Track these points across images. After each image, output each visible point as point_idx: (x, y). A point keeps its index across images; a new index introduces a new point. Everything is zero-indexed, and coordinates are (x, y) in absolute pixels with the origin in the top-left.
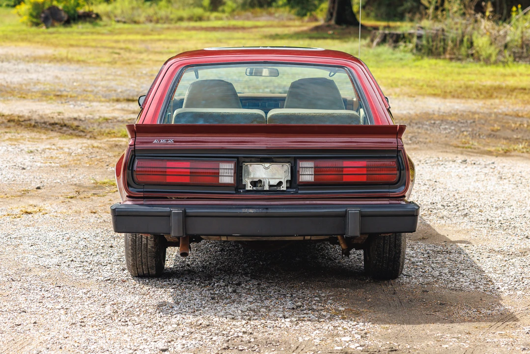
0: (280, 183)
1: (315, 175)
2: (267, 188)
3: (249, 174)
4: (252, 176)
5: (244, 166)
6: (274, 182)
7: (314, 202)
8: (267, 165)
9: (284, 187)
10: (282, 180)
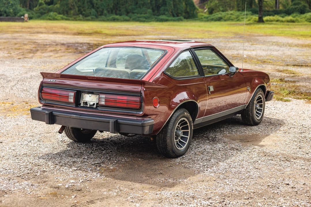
0: (94, 104)
1: (105, 101)
2: (88, 106)
3: (83, 98)
4: (84, 100)
5: (82, 95)
6: (92, 103)
7: (105, 115)
8: (90, 95)
9: (95, 106)
10: (95, 103)
